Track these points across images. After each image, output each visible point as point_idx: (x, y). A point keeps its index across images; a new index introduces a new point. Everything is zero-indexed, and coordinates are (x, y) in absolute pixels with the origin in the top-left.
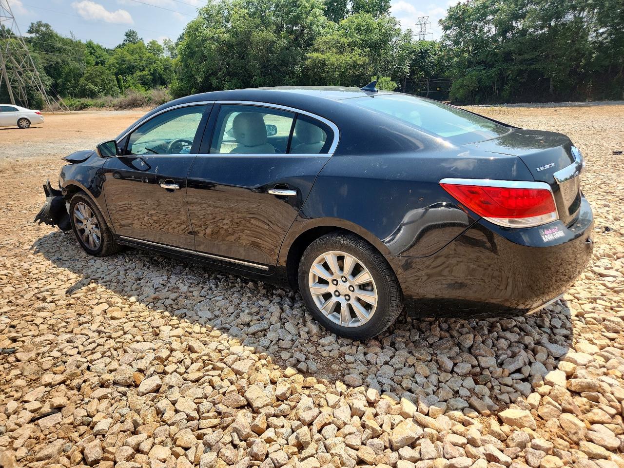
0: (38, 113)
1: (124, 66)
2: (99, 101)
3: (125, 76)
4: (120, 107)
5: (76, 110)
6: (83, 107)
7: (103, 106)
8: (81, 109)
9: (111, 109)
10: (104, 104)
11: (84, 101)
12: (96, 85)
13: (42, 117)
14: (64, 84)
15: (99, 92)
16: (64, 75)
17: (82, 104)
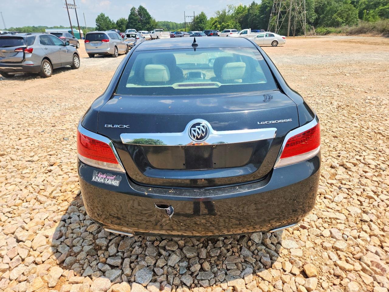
0: (284, 38)
1: (372, 3)
2: (339, 29)
3: (369, 11)
4: (351, 33)
5: (322, 35)
6: (328, 33)
7: (340, 32)
8: (326, 34)
9: (345, 34)
10: (341, 31)
11: (330, 29)
12: (342, 18)
13: (285, 40)
14: (324, 17)
15: (343, 23)
16: (325, 12)
17: (328, 31)
